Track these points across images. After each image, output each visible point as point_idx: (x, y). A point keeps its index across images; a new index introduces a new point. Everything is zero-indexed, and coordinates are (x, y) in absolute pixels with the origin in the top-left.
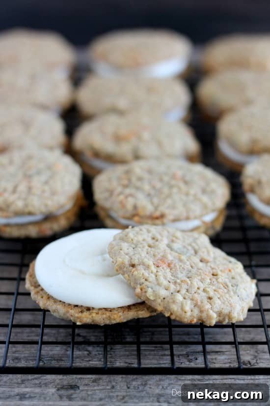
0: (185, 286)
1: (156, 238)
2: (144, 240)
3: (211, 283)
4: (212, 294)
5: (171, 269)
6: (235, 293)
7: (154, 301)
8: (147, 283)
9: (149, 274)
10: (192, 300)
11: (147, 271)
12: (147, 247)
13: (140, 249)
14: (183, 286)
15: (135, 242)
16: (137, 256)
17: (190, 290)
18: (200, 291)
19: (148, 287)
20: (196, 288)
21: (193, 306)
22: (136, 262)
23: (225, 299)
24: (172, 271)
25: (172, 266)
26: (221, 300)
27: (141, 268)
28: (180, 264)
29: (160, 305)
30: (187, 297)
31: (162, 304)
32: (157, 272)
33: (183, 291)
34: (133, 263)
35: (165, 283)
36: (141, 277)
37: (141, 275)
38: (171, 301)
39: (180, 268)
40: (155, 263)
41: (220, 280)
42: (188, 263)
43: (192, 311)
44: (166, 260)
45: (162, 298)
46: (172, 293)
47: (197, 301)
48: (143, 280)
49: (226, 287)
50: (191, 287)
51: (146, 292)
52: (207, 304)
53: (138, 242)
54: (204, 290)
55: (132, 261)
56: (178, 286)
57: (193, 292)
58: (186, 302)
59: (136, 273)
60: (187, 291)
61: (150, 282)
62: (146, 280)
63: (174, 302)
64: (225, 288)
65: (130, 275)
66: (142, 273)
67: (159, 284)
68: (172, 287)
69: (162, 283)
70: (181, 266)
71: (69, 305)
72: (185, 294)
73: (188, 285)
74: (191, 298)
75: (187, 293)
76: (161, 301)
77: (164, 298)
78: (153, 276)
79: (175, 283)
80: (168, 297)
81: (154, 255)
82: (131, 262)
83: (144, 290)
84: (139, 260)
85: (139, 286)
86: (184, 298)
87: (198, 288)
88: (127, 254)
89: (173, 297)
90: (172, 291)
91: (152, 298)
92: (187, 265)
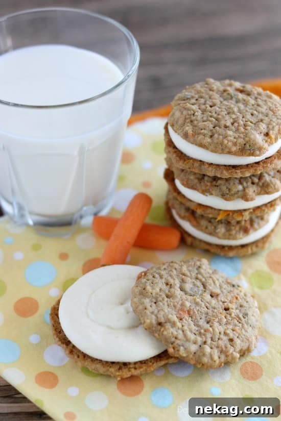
0: (209, 336)
1: (169, 284)
2: (161, 290)
3: (227, 321)
4: (231, 335)
5: (192, 317)
6: (247, 324)
7: (187, 356)
8: (178, 342)
9: (177, 332)
10: (218, 347)
11: (174, 328)
12: (166, 299)
13: (161, 304)
14: (207, 335)
15: (154, 295)
16: (162, 313)
17: (214, 338)
18: (222, 336)
19: (179, 346)
20: (218, 334)
21: (219, 353)
22: (162, 320)
23: (243, 336)
24: (193, 320)
25: (192, 313)
26: (240, 339)
27: (168, 326)
28: (198, 308)
29: (192, 359)
30: (213, 346)
31: (194, 358)
32: (183, 326)
33: (209, 341)
34: (160, 321)
35: (192, 337)
36: (171, 337)
37: (170, 335)
38: (201, 354)
39: (198, 314)
40: (178, 316)
41: (233, 315)
42: (203, 304)
43: (219, 358)
44: (185, 309)
45: (193, 353)
46: (200, 346)
47: (222, 347)
48: (173, 339)
49: (240, 321)
50: (214, 334)
51: (178, 351)
52: (230, 348)
53: (157, 294)
54: (224, 333)
55: (159, 320)
56: (203, 336)
57: (217, 339)
58: (214, 352)
59: (165, 333)
60: (212, 340)
61: (180, 340)
62: (176, 338)
63: (204, 355)
64: (240, 323)
65: (160, 334)
66: (171, 332)
67: (188, 340)
68: (199, 340)
69: (190, 339)
70: (199, 310)
71: (107, 362)
72: (211, 343)
73: (211, 334)
74: (216, 345)
75: (212, 342)
76: (193, 356)
77: (195, 353)
78: (180, 332)
79: (200, 334)
80: (197, 351)
81: (175, 306)
82: (157, 320)
83: (176, 349)
84: (164, 318)
85: (171, 345)
86: (211, 348)
87: (220, 333)
88: (152, 313)
89: (202, 350)
90: (199, 344)
91: (184, 355)
92: (203, 308)
